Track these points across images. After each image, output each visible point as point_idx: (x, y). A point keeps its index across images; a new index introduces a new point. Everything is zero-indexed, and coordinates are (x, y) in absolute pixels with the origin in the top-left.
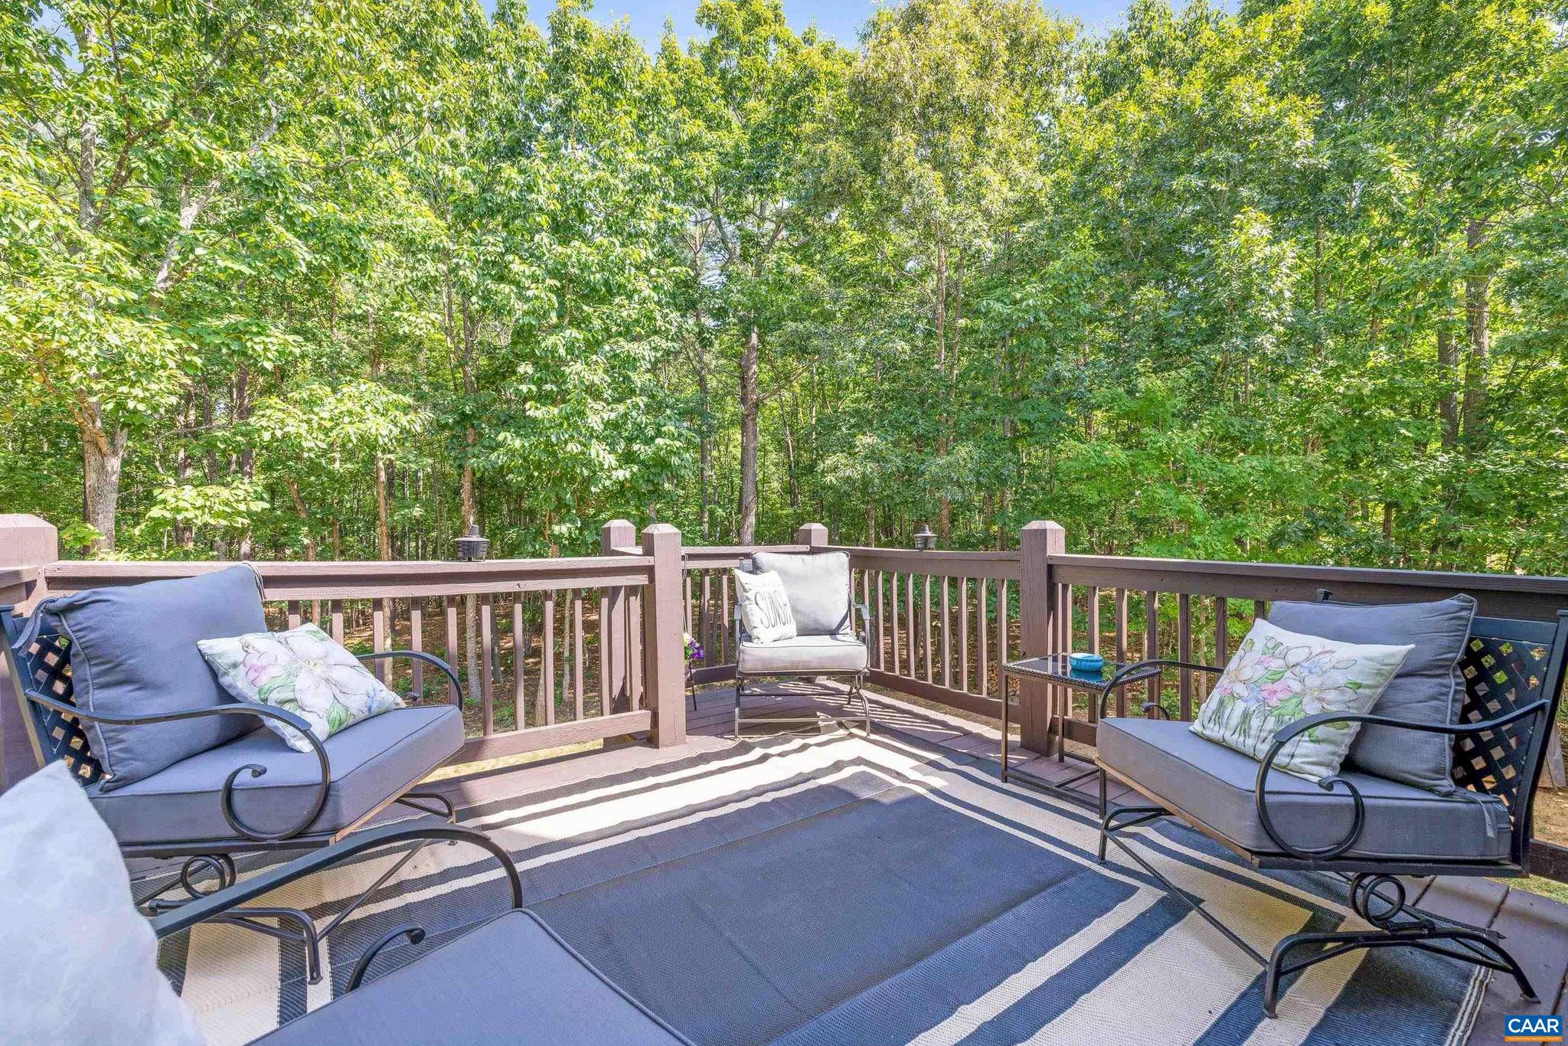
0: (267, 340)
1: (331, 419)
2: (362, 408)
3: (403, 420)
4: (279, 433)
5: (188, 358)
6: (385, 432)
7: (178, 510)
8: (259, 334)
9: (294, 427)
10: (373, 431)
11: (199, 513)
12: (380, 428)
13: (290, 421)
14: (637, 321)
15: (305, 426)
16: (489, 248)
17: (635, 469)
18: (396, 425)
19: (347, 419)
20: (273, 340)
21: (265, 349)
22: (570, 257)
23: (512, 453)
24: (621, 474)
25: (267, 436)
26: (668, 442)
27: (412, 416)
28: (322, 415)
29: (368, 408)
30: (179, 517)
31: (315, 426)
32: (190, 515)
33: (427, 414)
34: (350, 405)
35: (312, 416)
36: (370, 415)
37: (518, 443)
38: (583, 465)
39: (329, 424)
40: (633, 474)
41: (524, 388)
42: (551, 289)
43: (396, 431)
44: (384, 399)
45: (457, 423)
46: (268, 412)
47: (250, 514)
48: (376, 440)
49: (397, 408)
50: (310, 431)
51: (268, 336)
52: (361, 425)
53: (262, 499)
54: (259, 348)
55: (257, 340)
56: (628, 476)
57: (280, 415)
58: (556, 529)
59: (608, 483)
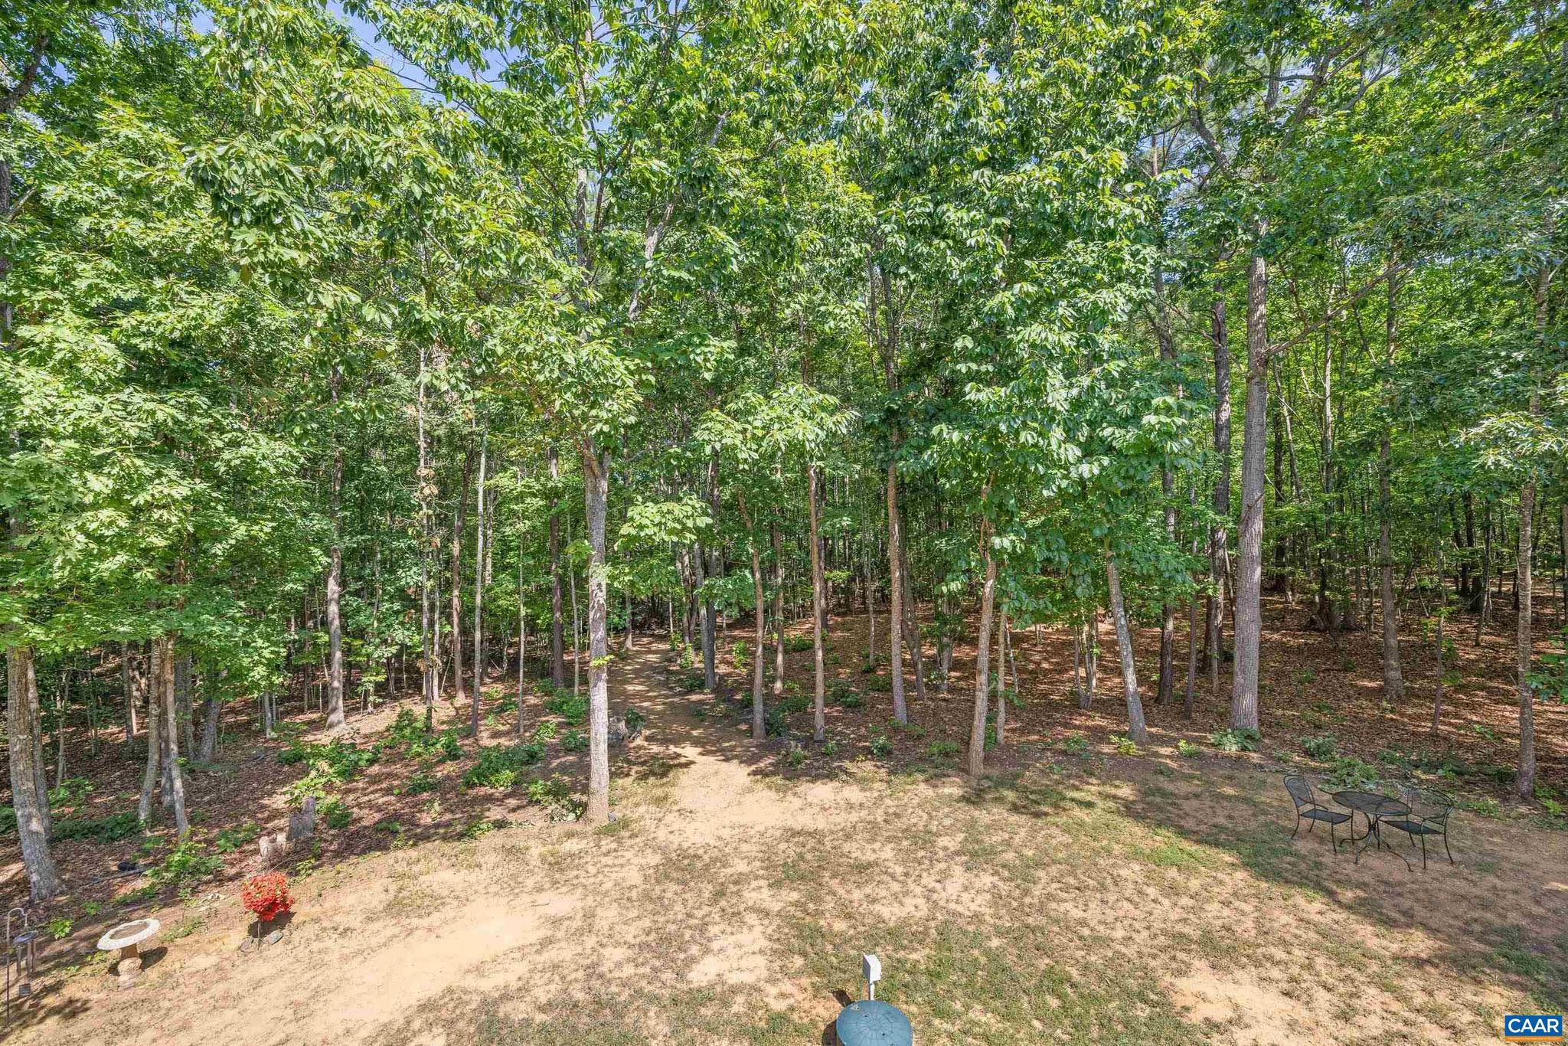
0: (707, 350)
1: (763, 428)
2: (791, 412)
3: (829, 422)
4: (718, 446)
5: (644, 377)
6: (812, 437)
7: (641, 527)
8: (701, 344)
9: (732, 438)
10: (800, 437)
11: (656, 529)
12: (807, 432)
13: (728, 433)
14: (1097, 267)
15: (740, 436)
16: (917, 210)
17: (1106, 461)
18: (822, 428)
19: (777, 426)
20: (712, 349)
21: (706, 360)
22: (1018, 186)
23: (948, 449)
24: (1087, 470)
25: (708, 450)
26: (1163, 419)
27: (838, 417)
28: (756, 423)
29: (796, 413)
30: (642, 534)
31: (749, 435)
32: (649, 531)
33: (853, 414)
34: (779, 410)
35: (747, 426)
36: (798, 420)
37: (956, 436)
38: (1038, 460)
39: (759, 433)
40: (1103, 468)
41: (962, 368)
42: (999, 231)
43: (822, 434)
44: (811, 401)
45: (883, 421)
46: (709, 424)
47: (698, 530)
48: (803, 446)
49: (823, 409)
50: (744, 441)
51: (708, 346)
52: (790, 431)
53: (708, 515)
54: (699, 359)
55: (698, 351)
56: (1096, 471)
57: (719, 427)
58: (997, 541)
59: (1064, 484)
